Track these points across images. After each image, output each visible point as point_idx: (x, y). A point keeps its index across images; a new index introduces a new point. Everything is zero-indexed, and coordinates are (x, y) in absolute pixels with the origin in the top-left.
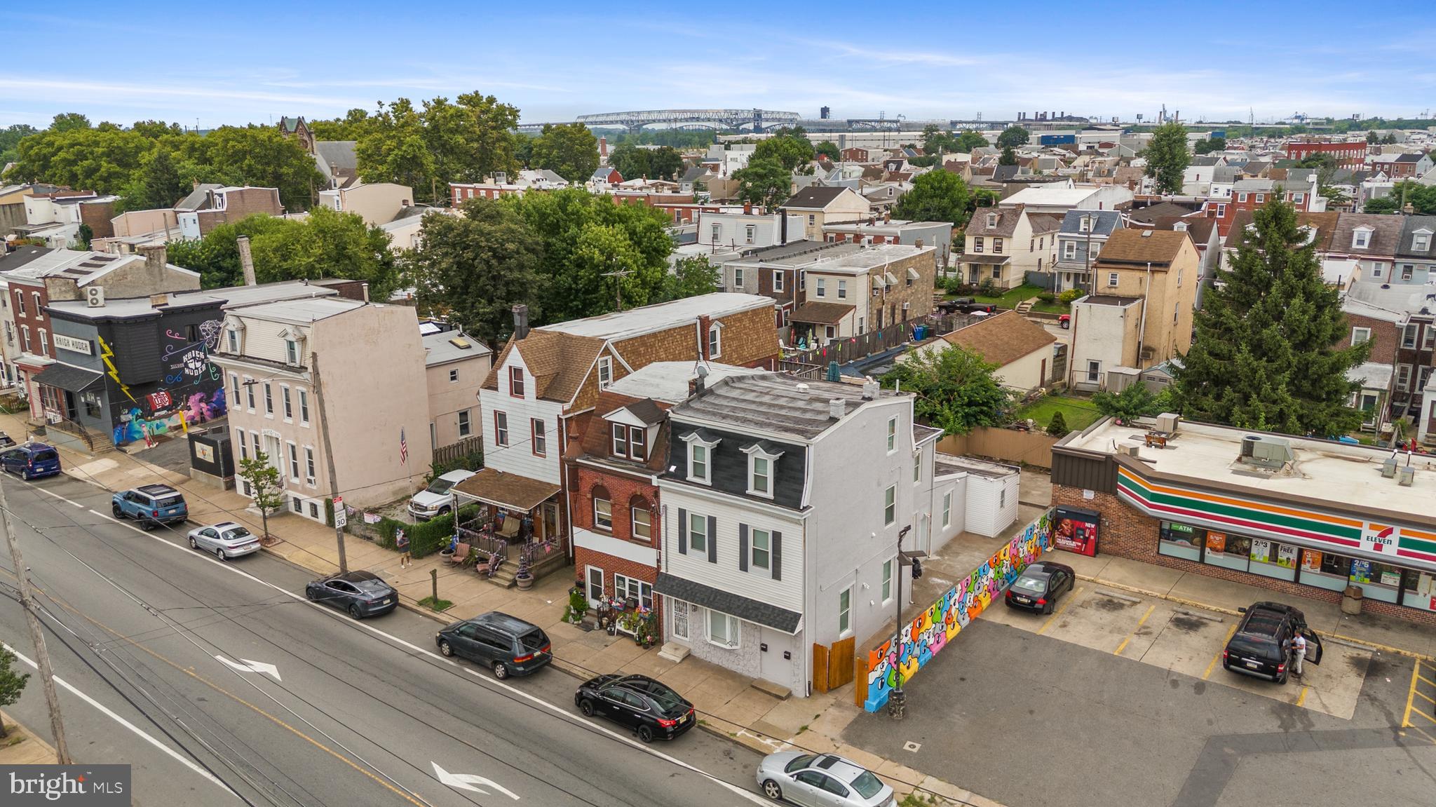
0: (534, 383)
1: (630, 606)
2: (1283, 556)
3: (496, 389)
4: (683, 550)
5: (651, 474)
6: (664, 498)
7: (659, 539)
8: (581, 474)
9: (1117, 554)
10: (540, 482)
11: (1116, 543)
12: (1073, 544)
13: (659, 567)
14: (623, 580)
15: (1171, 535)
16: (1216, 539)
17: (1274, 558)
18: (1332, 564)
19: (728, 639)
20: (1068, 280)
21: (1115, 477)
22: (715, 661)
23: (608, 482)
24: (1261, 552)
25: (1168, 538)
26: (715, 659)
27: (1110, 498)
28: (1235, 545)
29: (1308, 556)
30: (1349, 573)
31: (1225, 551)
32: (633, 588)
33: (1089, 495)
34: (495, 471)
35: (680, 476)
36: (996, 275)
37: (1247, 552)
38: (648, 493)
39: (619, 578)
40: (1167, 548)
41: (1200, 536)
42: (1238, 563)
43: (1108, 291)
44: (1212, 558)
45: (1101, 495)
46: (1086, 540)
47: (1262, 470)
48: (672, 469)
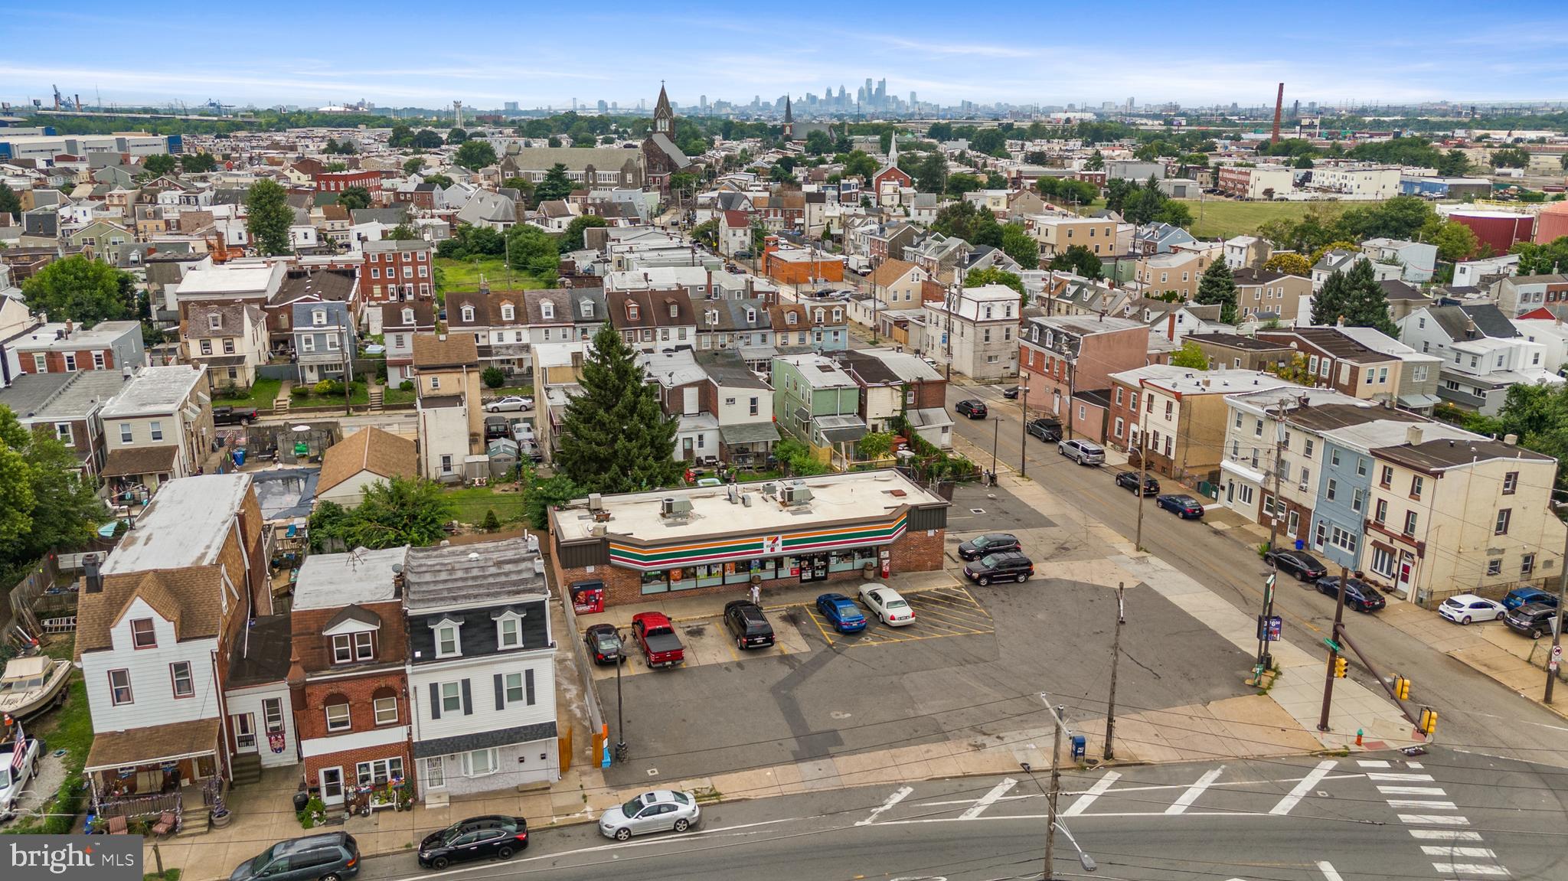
0: (173, 628)
1: (381, 785)
2: (714, 571)
3: (110, 648)
4: (436, 715)
5: (404, 665)
6: (412, 682)
7: (409, 717)
8: (308, 691)
9: (615, 604)
10: (187, 723)
11: (614, 597)
12: (588, 608)
13: (410, 739)
14: (367, 766)
15: (647, 579)
16: (676, 574)
17: (709, 573)
18: (744, 566)
19: (490, 766)
20: (312, 371)
21: (608, 551)
22: (474, 790)
23: (343, 688)
24: (702, 573)
25: (646, 582)
26: (475, 789)
27: (606, 567)
28: (688, 573)
29: (728, 566)
30: (749, 569)
31: (682, 578)
32: (379, 769)
33: (590, 569)
34: (113, 734)
35: (429, 657)
36: (233, 375)
37: (695, 575)
38: (393, 682)
39: (360, 766)
40: (647, 589)
41: (666, 575)
42: (690, 584)
43: (432, 393)
44: (676, 586)
45: (599, 567)
46: (597, 602)
47: (679, 520)
48: (418, 654)
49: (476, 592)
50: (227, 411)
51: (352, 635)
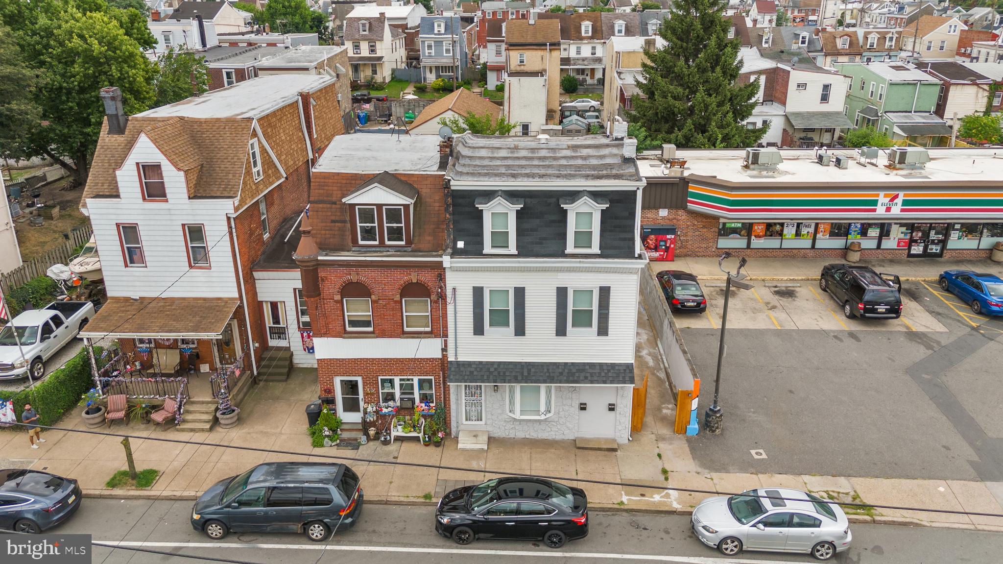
0: (183, 179)
1: (406, 409)
2: (804, 231)
3: (118, 196)
4: (479, 330)
5: (441, 256)
6: (451, 280)
7: (446, 327)
8: (322, 274)
9: (686, 256)
10: (205, 299)
11: (685, 247)
12: (660, 254)
13: (445, 356)
14: (391, 382)
15: (726, 232)
16: (759, 229)
17: (798, 234)
18: (839, 230)
19: (543, 408)
20: (431, 72)
21: (686, 193)
22: (520, 435)
23: (365, 277)
24: (789, 231)
25: (723, 235)
26: (520, 433)
27: (681, 212)
28: (773, 230)
29: (821, 228)
30: (847, 234)
31: (765, 235)
32: (407, 389)
33: (663, 213)
34: (127, 300)
35: (475, 249)
36: (375, 72)
37: (781, 234)
38: (427, 277)
39: (383, 381)
40: (725, 243)
41: (748, 229)
42: (773, 243)
43: (519, 69)
44: (756, 243)
45: (674, 211)
46: (667, 249)
47: (764, 173)
48: (461, 244)
49: (543, 172)
50: (365, 95)
51: (379, 206)
